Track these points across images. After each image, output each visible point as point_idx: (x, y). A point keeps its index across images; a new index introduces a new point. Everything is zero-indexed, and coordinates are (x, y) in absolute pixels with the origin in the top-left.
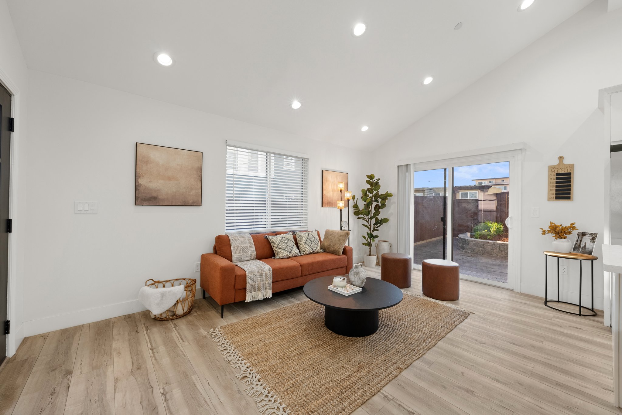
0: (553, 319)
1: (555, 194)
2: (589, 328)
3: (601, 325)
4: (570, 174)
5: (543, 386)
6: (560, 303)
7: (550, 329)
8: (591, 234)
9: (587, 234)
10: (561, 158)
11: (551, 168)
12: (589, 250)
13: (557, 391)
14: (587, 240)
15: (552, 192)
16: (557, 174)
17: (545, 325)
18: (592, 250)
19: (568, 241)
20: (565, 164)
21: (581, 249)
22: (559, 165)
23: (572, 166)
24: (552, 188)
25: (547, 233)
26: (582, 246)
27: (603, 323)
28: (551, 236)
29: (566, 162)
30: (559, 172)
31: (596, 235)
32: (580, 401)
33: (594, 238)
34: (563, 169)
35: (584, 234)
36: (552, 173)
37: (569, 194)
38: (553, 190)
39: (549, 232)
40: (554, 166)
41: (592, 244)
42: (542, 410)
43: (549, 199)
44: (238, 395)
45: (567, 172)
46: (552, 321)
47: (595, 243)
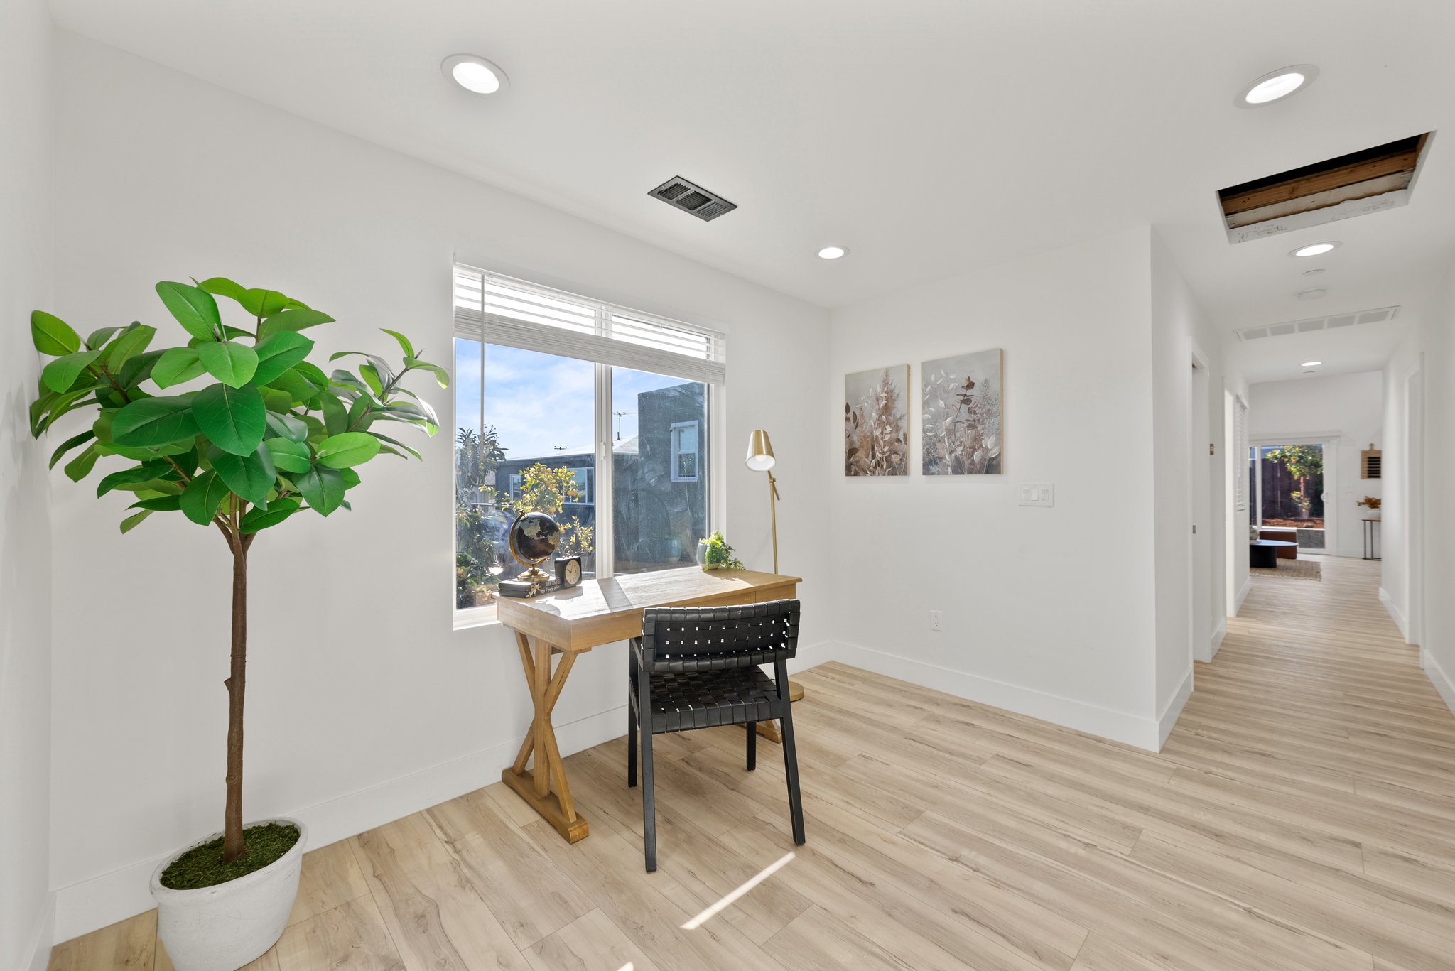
4: (1379, 458)
10: (1372, 445)
11: (1364, 453)
16: (1369, 458)
28: (1366, 507)
29: (1376, 448)
39: (1364, 504)
43: (1363, 477)
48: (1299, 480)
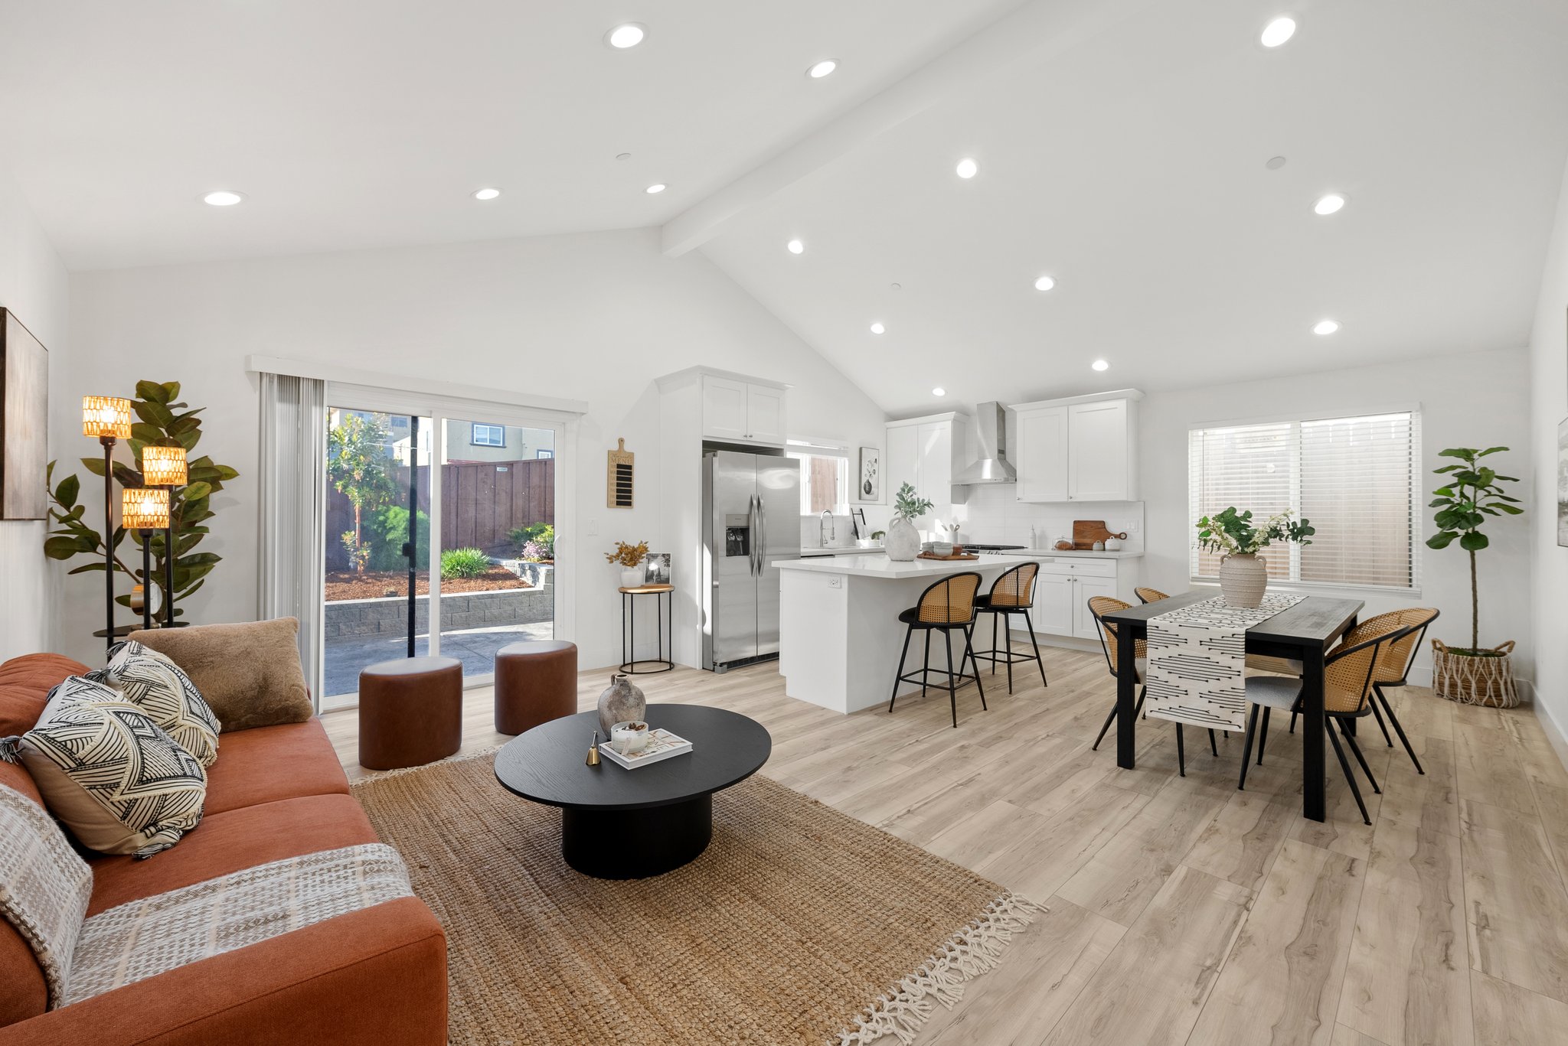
3: (691, 673)
8: (664, 555)
9: (658, 556)
12: (665, 577)
14: (659, 564)
18: (669, 576)
19: (639, 569)
21: (655, 578)
25: (614, 560)
26: (655, 574)
31: (669, 555)
33: (667, 559)
35: (654, 557)
38: (613, 491)
41: (666, 568)
44: (972, 1018)
47: (670, 566)
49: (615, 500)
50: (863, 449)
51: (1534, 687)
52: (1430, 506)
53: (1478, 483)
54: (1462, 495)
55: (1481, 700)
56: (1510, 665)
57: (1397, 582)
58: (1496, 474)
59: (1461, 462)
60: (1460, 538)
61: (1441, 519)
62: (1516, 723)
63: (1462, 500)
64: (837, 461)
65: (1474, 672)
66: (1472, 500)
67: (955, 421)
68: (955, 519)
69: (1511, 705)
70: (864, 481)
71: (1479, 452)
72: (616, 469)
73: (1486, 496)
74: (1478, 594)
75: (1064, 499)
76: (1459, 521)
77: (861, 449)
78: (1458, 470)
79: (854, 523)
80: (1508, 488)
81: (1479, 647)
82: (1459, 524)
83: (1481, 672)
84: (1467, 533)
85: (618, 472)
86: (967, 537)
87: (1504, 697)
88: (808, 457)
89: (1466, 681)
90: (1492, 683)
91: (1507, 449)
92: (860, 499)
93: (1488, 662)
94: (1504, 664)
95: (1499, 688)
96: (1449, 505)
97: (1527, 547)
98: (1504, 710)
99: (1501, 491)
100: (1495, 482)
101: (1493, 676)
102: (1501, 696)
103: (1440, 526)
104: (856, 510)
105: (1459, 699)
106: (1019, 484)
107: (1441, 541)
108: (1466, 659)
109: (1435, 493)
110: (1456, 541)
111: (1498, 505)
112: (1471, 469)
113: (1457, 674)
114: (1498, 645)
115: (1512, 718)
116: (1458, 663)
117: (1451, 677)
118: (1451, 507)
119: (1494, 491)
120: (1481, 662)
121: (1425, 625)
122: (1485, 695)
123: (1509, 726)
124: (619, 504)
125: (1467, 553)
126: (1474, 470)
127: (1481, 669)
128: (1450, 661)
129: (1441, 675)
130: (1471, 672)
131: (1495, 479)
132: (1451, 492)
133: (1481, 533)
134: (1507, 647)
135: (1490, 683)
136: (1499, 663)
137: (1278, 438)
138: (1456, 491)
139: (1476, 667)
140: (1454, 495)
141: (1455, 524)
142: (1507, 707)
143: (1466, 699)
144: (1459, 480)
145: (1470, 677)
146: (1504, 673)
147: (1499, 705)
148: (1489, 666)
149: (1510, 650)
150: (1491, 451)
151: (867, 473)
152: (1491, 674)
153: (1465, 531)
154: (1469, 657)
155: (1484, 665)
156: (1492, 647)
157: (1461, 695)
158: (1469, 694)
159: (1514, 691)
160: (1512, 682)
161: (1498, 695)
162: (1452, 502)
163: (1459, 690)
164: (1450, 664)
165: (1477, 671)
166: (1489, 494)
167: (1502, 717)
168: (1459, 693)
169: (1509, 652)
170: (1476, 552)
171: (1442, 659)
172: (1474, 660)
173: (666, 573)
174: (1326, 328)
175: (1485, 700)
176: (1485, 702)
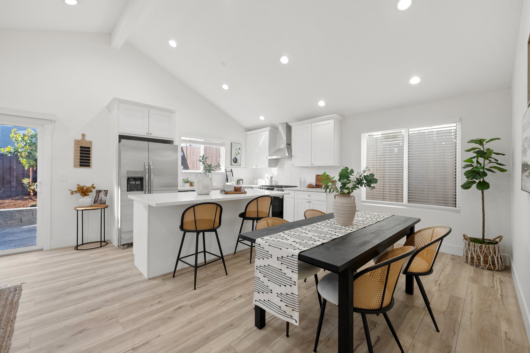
0: (89, 256)
1: (79, 162)
2: (110, 252)
3: (113, 248)
4: (89, 148)
5: (117, 293)
6: (84, 245)
7: (93, 263)
8: (105, 191)
9: (102, 191)
10: (83, 135)
11: (77, 142)
12: (104, 201)
13: (125, 291)
14: (102, 195)
15: (77, 160)
16: (81, 147)
17: (88, 262)
18: (106, 201)
19: (90, 197)
20: (86, 140)
21: (98, 202)
22: (82, 140)
23: (90, 142)
24: (77, 158)
25: (75, 193)
26: (99, 200)
27: (114, 246)
28: (78, 195)
29: (88, 138)
30: (82, 146)
32: (136, 287)
33: (106, 192)
34: (85, 144)
35: (100, 191)
36: (77, 146)
37: (89, 163)
38: (78, 159)
39: (76, 192)
40: (78, 140)
41: (105, 197)
42: (127, 304)
43: (75, 166)
45: (88, 147)
46: (89, 258)
47: (107, 196)
48: (29, 170)
49: (79, 164)
50: (233, 144)
51: (511, 261)
52: (463, 168)
53: (485, 156)
54: (478, 162)
55: (485, 266)
56: (500, 249)
57: (449, 205)
58: (494, 152)
59: (477, 146)
60: (476, 184)
61: (467, 174)
62: (501, 282)
63: (477, 165)
64: (220, 149)
65: (482, 252)
66: (483, 165)
67: (270, 131)
68: (273, 174)
69: (500, 269)
70: (233, 157)
71: (486, 141)
72: (79, 149)
73: (489, 163)
74: (485, 212)
75: (310, 165)
76: (476, 175)
77: (232, 143)
78: (477, 150)
79: (227, 175)
80: (500, 159)
81: (485, 238)
82: (475, 177)
83: (486, 252)
84: (480, 182)
85: (81, 150)
86: (276, 182)
87: (497, 265)
88: (203, 146)
89: (478, 256)
90: (491, 258)
91: (499, 139)
92: (231, 165)
93: (489, 247)
94: (497, 248)
95: (494, 260)
96: (471, 168)
97: (509, 189)
98: (497, 272)
99: (497, 160)
100: (493, 156)
101: (491, 255)
102: (495, 264)
103: (467, 178)
104: (229, 169)
105: (475, 265)
106: (293, 158)
107: (468, 185)
108: (479, 245)
109: (465, 161)
110: (475, 185)
111: (495, 167)
112: (482, 149)
113: (474, 252)
114: (494, 237)
115: (500, 278)
116: (475, 247)
117: (472, 254)
118: (473, 169)
119: (493, 160)
120: (486, 247)
121: (441, 239)
122: (488, 264)
123: (497, 285)
124: (81, 166)
125: (480, 191)
126: (484, 150)
127: (485, 250)
128: (471, 246)
129: (467, 252)
130: (481, 252)
131: (493, 154)
132: (472, 160)
133: (486, 181)
134: (499, 238)
135: (490, 258)
136: (494, 248)
137: (399, 136)
138: (475, 160)
139: (483, 249)
140: (474, 162)
141: (474, 177)
142: (498, 271)
143: (478, 265)
144: (477, 155)
145: (480, 255)
146: (497, 253)
147: (494, 269)
148: (489, 249)
149: (500, 240)
150: (492, 140)
151: (235, 154)
152: (490, 253)
153: (479, 180)
154: (480, 244)
155: (487, 249)
156: (492, 238)
157: (476, 263)
158: (480, 263)
159: (502, 262)
160: (501, 257)
161: (494, 264)
162: (473, 166)
163: (475, 260)
164: (471, 247)
165: (484, 251)
166: (490, 161)
167: (495, 278)
168: (475, 262)
169: (500, 242)
170: (484, 191)
171: (467, 244)
172: (482, 246)
173: (105, 199)
174: (415, 80)
175: (487, 266)
176: (487, 268)
